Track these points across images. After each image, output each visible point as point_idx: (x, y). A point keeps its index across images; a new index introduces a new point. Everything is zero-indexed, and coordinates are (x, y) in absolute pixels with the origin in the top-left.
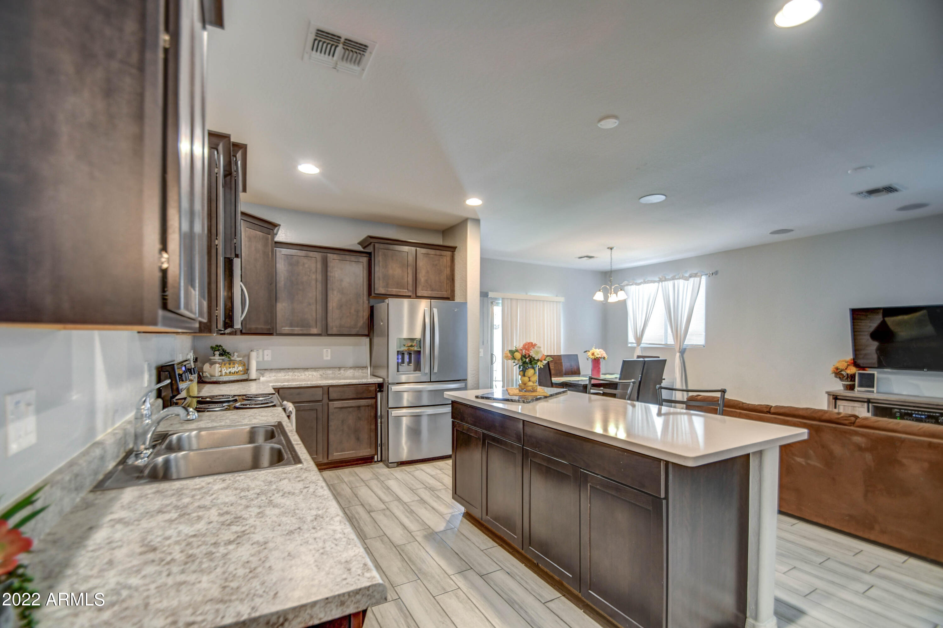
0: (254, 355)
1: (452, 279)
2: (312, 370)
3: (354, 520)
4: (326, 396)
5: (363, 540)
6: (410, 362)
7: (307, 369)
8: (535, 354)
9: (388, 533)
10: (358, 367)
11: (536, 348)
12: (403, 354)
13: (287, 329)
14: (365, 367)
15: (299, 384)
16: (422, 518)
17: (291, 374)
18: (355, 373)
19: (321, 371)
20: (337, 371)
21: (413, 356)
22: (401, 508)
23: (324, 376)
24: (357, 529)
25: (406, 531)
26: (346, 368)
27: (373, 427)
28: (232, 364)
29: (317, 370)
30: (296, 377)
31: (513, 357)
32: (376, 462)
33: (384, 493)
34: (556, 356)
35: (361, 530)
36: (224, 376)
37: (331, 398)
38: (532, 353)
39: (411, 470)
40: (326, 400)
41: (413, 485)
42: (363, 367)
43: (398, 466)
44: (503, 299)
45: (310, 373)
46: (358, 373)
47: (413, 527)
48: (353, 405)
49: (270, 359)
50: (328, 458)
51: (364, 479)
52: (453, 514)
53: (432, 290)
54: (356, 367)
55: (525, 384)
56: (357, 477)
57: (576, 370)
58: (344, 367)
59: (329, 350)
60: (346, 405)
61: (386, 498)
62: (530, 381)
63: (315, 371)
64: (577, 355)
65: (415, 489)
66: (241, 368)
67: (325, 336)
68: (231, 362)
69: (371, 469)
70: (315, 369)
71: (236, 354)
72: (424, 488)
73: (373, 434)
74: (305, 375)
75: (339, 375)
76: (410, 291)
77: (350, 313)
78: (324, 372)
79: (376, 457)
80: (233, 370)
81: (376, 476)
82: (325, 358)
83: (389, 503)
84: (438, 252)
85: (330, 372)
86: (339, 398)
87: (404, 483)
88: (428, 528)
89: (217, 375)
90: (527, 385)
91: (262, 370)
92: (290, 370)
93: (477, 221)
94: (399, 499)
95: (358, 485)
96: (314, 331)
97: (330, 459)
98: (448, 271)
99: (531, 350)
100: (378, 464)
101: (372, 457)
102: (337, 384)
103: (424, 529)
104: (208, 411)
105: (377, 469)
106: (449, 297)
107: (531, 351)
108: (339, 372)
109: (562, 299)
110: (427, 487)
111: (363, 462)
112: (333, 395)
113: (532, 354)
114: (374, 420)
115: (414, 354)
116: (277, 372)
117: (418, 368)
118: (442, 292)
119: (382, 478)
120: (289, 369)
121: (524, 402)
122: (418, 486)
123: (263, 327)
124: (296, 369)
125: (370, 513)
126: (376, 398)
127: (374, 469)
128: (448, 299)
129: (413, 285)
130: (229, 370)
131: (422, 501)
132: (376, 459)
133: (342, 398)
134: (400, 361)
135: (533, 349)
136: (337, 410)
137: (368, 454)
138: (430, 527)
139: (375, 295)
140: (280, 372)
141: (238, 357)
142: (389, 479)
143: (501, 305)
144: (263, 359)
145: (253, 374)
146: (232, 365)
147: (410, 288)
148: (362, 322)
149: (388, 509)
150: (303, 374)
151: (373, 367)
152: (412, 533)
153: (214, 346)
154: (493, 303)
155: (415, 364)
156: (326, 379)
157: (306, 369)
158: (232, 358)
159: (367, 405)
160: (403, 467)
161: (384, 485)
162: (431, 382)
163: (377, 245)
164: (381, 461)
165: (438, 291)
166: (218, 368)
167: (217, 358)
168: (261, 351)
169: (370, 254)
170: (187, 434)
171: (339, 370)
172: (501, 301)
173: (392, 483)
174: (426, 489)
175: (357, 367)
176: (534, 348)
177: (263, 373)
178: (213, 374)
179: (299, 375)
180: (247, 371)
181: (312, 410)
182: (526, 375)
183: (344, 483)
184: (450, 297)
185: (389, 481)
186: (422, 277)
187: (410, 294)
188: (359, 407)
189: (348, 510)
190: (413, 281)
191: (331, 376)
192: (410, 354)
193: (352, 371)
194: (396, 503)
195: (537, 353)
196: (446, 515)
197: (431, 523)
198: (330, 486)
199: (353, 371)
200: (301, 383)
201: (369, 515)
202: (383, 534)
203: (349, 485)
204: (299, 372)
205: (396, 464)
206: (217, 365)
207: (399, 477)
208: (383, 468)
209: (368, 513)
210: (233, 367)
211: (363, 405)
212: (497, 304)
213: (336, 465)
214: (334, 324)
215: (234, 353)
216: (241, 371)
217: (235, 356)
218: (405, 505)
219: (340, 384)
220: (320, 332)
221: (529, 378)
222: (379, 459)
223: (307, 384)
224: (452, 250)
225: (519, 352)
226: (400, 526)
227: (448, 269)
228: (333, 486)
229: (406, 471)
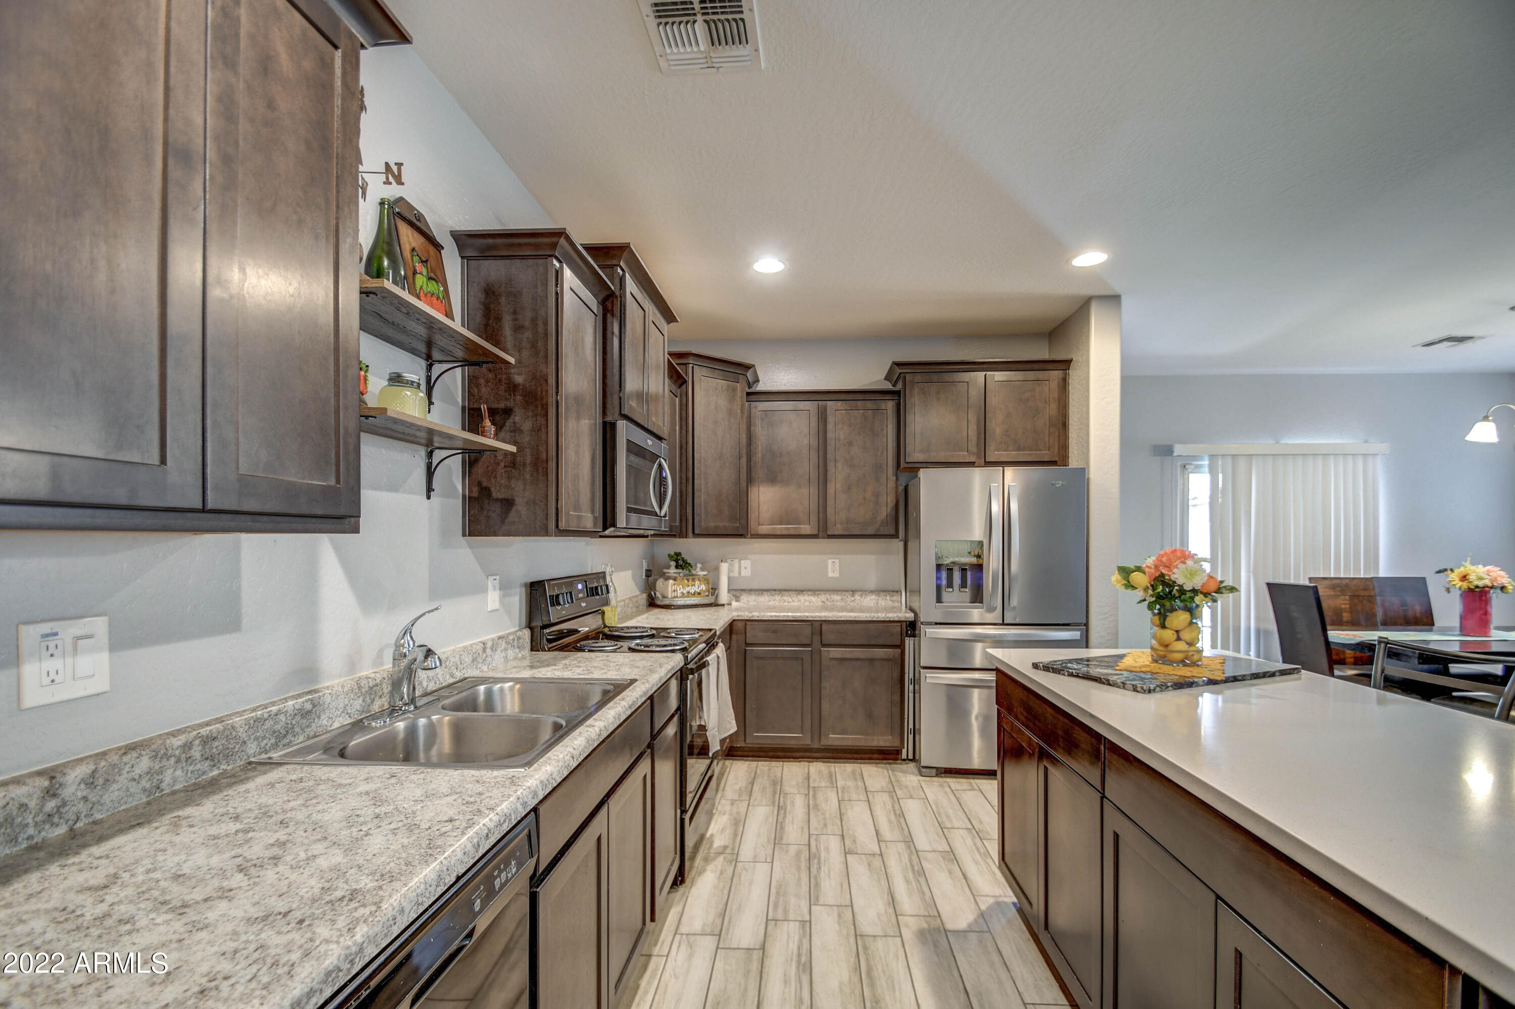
0: (724, 567)
1: (1062, 424)
2: (810, 593)
3: (816, 861)
4: (817, 638)
5: (810, 905)
6: (963, 585)
7: (802, 591)
8: (1186, 577)
9: (859, 903)
10: (886, 591)
11: (1190, 563)
12: (950, 570)
13: (764, 529)
14: (897, 592)
15: (775, 616)
16: (934, 890)
17: (778, 598)
18: (880, 601)
19: (823, 596)
20: (849, 597)
21: (969, 574)
22: (906, 859)
23: (829, 603)
24: (812, 880)
25: (891, 910)
26: (864, 592)
27: (897, 697)
28: (691, 580)
29: (817, 593)
30: (786, 604)
31: (1129, 582)
32: (904, 760)
33: (890, 822)
34: (1356, 581)
35: (817, 885)
36: (680, 597)
37: (823, 643)
38: (1178, 576)
39: (959, 787)
40: (817, 643)
41: (948, 817)
42: (893, 591)
43: (937, 775)
44: (1212, 457)
45: (807, 598)
46: (885, 601)
47: (908, 903)
48: (862, 656)
49: (749, 574)
50: (820, 740)
51: (870, 789)
52: (1000, 899)
53: (1019, 449)
54: (881, 591)
55: (1167, 646)
56: (860, 784)
57: (1418, 614)
58: (861, 591)
59: (837, 561)
60: (849, 656)
61: (887, 834)
62: (1179, 639)
63: (814, 595)
64: (1424, 579)
65: (949, 826)
66: (703, 587)
67: (824, 538)
68: (692, 577)
69: (890, 772)
70: (815, 591)
71: (699, 566)
72: (967, 829)
73: (897, 710)
74: (799, 601)
75: (852, 604)
76: (974, 454)
77: (864, 498)
78: (829, 598)
79: (904, 751)
80: (692, 590)
81: (893, 785)
82: (831, 574)
83: (889, 844)
84: (1031, 375)
85: (837, 597)
86: (837, 642)
87: (935, 810)
88: (934, 916)
89: (670, 596)
90: (1170, 648)
91: (736, 592)
92: (777, 592)
93: (1114, 299)
94: (909, 841)
95: (854, 797)
96: (806, 529)
97: (822, 743)
98: (1052, 409)
99: (1176, 567)
100: (907, 763)
101: (897, 750)
102: (834, 619)
103: (927, 914)
104: (589, 651)
105: (899, 775)
106: (1056, 459)
107: (1175, 570)
108: (853, 599)
109: (1381, 447)
110: (974, 828)
111: (881, 756)
112: (828, 638)
113: (1176, 576)
114: (899, 686)
115: (971, 570)
116: (759, 594)
117: (977, 597)
118: (1040, 450)
119: (899, 793)
120: (775, 590)
121: (1135, 689)
122: (958, 820)
123: (727, 525)
124: (785, 590)
125: (848, 855)
126: (901, 646)
127: (896, 773)
128: (1053, 463)
129: (978, 444)
130: (688, 589)
131: (951, 856)
132: (904, 756)
133: (843, 643)
134: (944, 582)
135: (1181, 566)
136: (834, 662)
137: (888, 745)
138: (939, 916)
139: (906, 465)
140: (762, 594)
141: (702, 570)
142: (911, 797)
143: (1207, 469)
144: (740, 574)
145: (724, 596)
146: (691, 582)
147: (973, 448)
148: (884, 514)
149: (881, 855)
150: (795, 599)
151: (910, 591)
152: (900, 918)
153: (672, 554)
154: (1187, 466)
155: (972, 589)
156: (831, 609)
157: (800, 591)
158: (694, 572)
159: (887, 657)
160: (948, 780)
161: (897, 807)
162: (1003, 624)
163: (908, 377)
164: (914, 760)
165: (1030, 450)
166: (672, 586)
167: (672, 571)
168: (736, 562)
169: (898, 393)
170: (499, 686)
171: (853, 596)
172: (1206, 462)
173: (913, 808)
174: (971, 833)
175: (883, 591)
176: (1184, 563)
177: (738, 595)
178: (666, 595)
179: (790, 600)
180: (714, 590)
181: (796, 659)
182: (1167, 624)
183: (835, 789)
184: (1059, 459)
185: (911, 801)
186: (996, 427)
187: (972, 459)
188: (872, 660)
189: (816, 840)
190: (979, 434)
191: (839, 603)
192: (964, 571)
193: (873, 597)
194: (901, 846)
195: (1191, 575)
196: (983, 898)
197: (945, 909)
198: (811, 789)
199: (877, 598)
200: (777, 614)
201: (843, 859)
202: (848, 903)
203: (840, 795)
204: (790, 595)
205: (934, 770)
206: (671, 582)
207: (931, 797)
208: (913, 774)
209: (843, 855)
210: (692, 585)
211: (879, 657)
212: (1198, 469)
213: (835, 755)
214: (837, 519)
215: (696, 565)
216: (704, 592)
217: (698, 569)
218: (915, 858)
219: (840, 619)
220: (815, 532)
221: (1177, 632)
222: (911, 757)
223: (787, 616)
224: (1062, 366)
225: (1144, 573)
226: (886, 896)
227: (1054, 406)
228: (814, 791)
229: (950, 787)
